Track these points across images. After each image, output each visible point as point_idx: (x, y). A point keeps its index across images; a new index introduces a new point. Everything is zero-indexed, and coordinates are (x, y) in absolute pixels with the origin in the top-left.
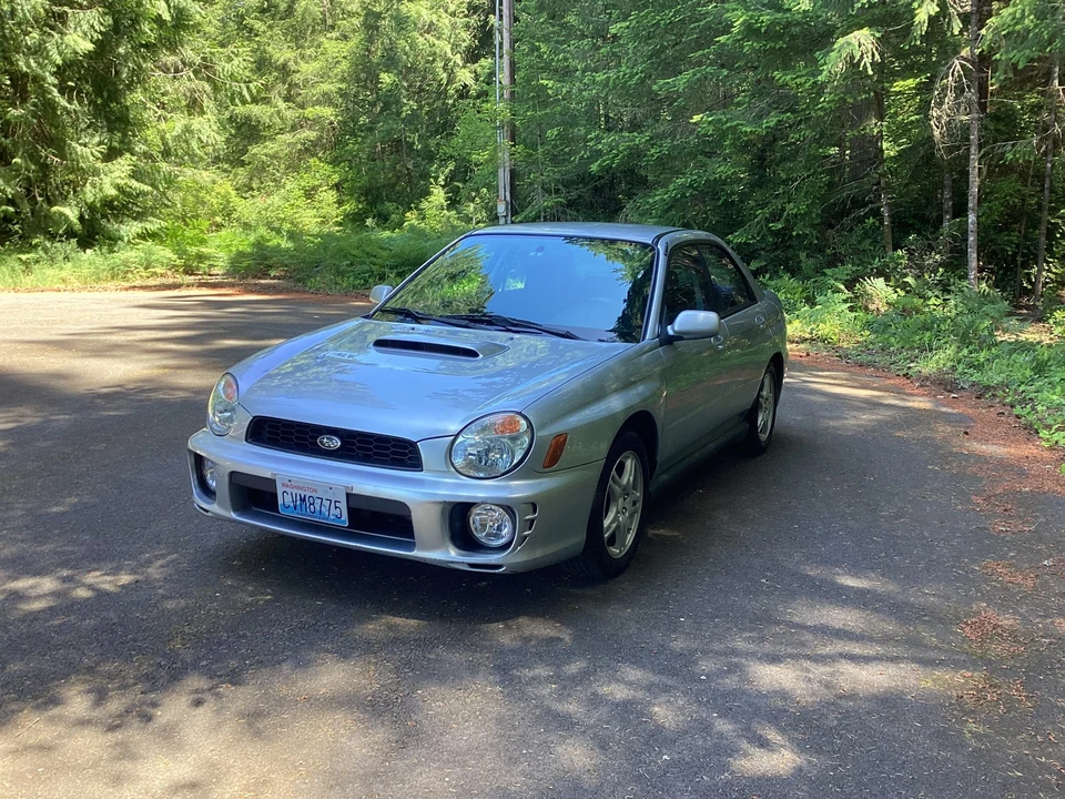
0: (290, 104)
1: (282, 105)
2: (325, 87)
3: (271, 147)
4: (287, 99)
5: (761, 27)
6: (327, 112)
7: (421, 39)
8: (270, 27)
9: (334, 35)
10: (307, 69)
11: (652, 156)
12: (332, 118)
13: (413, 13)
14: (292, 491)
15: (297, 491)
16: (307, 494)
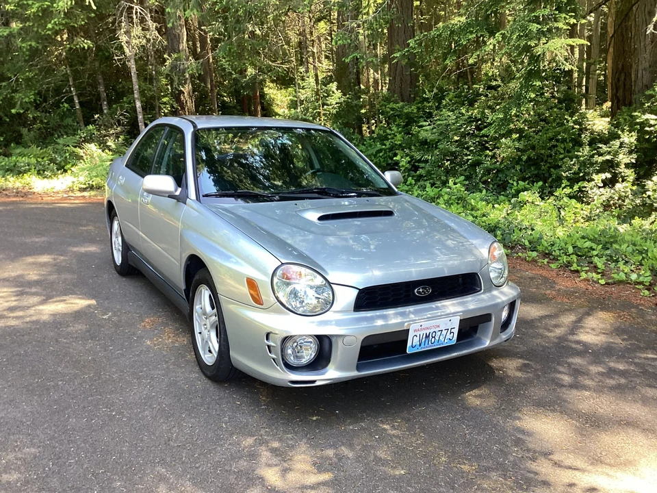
14: (421, 333)
15: (425, 332)
16: (432, 331)
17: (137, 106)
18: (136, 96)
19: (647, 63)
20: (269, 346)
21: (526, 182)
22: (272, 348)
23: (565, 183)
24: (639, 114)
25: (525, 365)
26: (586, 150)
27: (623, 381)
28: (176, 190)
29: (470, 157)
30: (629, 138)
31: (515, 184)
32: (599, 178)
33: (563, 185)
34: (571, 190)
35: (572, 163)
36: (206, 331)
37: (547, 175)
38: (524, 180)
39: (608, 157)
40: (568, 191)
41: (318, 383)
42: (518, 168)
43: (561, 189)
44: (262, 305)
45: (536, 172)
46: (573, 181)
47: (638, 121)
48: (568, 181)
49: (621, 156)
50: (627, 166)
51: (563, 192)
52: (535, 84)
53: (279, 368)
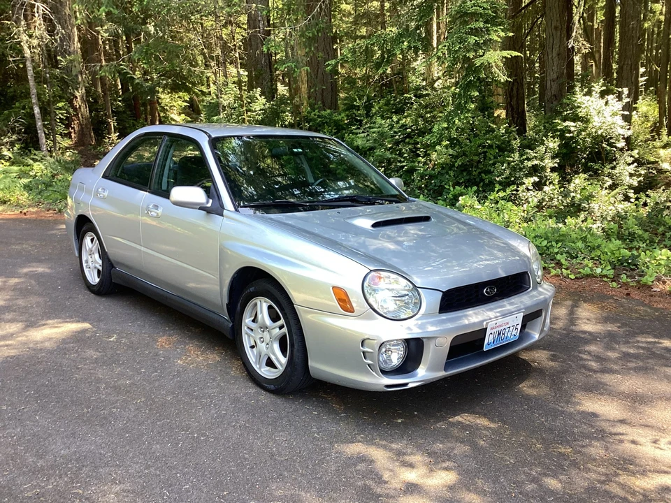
14: (495, 330)
15: (498, 329)
16: (502, 328)
17: (36, 112)
18: (34, 101)
19: (555, 74)
20: (364, 353)
21: (463, 187)
22: (367, 354)
23: (497, 187)
24: (559, 122)
25: (553, 355)
26: (516, 156)
27: (641, 364)
28: (208, 202)
29: (404, 164)
30: (553, 144)
31: (452, 189)
32: (529, 181)
33: (496, 189)
34: (504, 194)
35: (503, 168)
36: (264, 344)
37: (478, 180)
38: (459, 184)
39: (536, 162)
40: (502, 194)
41: (411, 385)
42: (452, 173)
43: (495, 192)
44: (353, 312)
45: (468, 177)
46: (505, 185)
47: (559, 127)
48: (500, 185)
49: (546, 161)
50: (553, 170)
51: (497, 195)
52: (473, 94)
53: (374, 373)
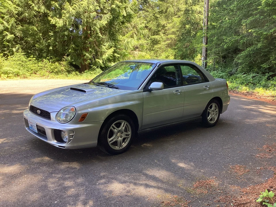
0: (165, 35)
1: (162, 35)
2: (173, 30)
3: (159, 46)
4: (164, 33)
5: (270, 2)
6: (173, 36)
7: (197, 16)
8: (161, 16)
9: (176, 16)
10: (169, 26)
11: (241, 42)
12: (174, 38)
13: (195, 9)
14: (30, 123)
